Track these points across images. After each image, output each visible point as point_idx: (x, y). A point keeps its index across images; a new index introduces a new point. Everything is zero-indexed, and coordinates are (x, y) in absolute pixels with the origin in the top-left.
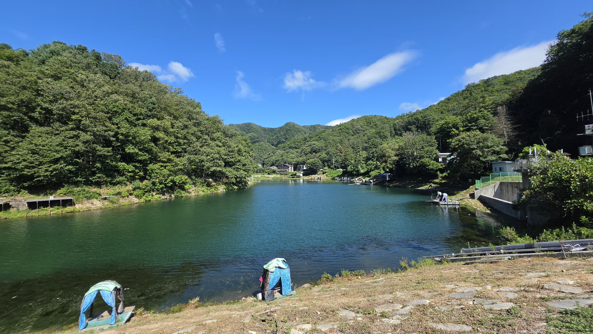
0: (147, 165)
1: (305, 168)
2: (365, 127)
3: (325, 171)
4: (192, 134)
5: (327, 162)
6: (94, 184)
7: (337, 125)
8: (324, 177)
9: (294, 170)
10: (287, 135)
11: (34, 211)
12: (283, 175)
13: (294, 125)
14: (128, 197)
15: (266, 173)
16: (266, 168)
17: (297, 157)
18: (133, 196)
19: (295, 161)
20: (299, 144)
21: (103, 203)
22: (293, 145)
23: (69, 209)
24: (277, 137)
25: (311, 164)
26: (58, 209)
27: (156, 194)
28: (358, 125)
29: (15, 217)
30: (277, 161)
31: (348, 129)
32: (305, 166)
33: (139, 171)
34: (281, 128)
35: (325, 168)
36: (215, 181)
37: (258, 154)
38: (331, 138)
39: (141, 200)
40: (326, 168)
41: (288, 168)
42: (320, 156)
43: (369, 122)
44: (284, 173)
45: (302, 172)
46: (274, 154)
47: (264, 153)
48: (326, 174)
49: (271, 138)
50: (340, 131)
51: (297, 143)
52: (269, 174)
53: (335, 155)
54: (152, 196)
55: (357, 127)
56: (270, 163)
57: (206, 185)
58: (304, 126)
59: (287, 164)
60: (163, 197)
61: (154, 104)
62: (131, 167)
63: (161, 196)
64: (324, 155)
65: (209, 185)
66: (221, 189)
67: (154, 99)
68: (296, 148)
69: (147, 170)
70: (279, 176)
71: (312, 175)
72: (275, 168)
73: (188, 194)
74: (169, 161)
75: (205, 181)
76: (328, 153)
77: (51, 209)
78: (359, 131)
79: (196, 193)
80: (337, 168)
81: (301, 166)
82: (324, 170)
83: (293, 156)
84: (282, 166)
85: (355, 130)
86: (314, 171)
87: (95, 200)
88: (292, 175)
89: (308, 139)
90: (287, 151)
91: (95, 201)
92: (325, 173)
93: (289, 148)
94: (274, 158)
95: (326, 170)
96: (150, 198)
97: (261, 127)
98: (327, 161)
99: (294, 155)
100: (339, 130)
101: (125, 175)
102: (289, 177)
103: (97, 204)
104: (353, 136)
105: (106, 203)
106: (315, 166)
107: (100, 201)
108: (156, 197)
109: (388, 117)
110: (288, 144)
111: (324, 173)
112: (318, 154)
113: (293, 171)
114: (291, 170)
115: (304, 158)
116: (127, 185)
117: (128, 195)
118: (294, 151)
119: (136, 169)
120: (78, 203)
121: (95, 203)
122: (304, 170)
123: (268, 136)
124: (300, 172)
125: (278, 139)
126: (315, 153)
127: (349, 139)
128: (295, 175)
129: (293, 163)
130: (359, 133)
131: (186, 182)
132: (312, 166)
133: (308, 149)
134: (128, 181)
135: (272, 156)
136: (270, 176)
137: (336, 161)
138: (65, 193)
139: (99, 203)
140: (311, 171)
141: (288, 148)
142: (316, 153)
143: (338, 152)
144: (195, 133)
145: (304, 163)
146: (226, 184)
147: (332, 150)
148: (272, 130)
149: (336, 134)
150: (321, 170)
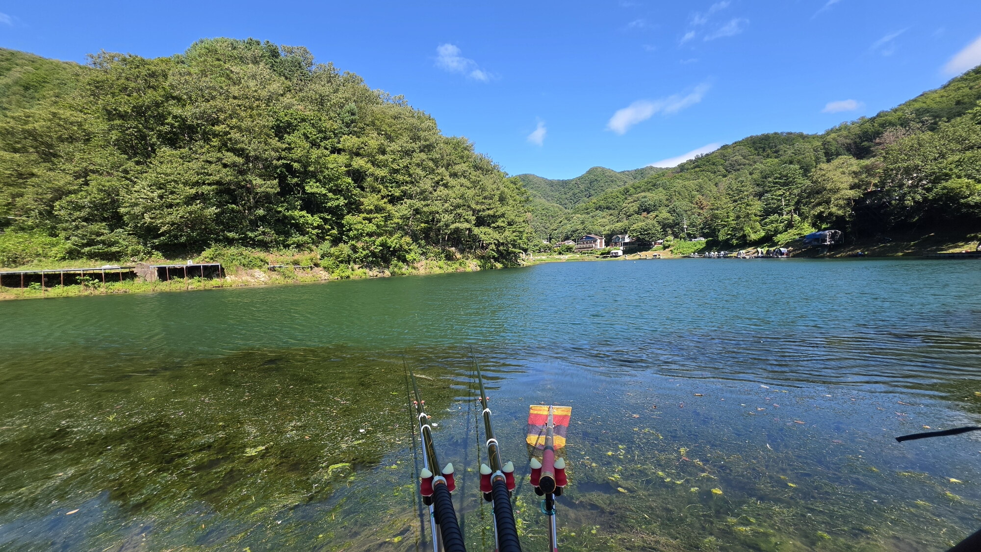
0: (342, 217)
1: (627, 240)
2: (752, 157)
3: (669, 243)
4: (418, 165)
5: (672, 228)
6: (258, 246)
7: (691, 161)
8: (665, 255)
9: (607, 244)
10: (591, 190)
11: (165, 282)
12: (585, 253)
13: (603, 171)
14: (312, 269)
15: (555, 252)
16: (555, 243)
17: (611, 222)
18: (321, 269)
19: (607, 229)
20: (615, 201)
21: (269, 276)
22: (602, 203)
23: (216, 282)
24: (574, 194)
25: (640, 232)
26: (199, 281)
27: (359, 268)
28: (737, 154)
29: (137, 291)
30: (574, 232)
31: (714, 164)
32: (627, 236)
33: (330, 227)
34: (580, 178)
35: (668, 238)
36: (462, 251)
37: (541, 223)
38: (679, 183)
39: (333, 274)
40: (670, 238)
41: (595, 241)
42: (657, 216)
43: (761, 148)
44: (588, 251)
45: (622, 248)
46: (569, 220)
47: (552, 221)
48: (669, 249)
49: (564, 196)
50: (697, 169)
51: (610, 200)
52: (560, 253)
53: (689, 213)
54: (353, 270)
55: (735, 158)
56: (562, 236)
57: (446, 256)
58: (623, 172)
59: (592, 236)
60: (371, 273)
61: (353, 114)
62: (316, 220)
63: (367, 270)
64: (664, 214)
65: (449, 257)
66: (472, 265)
67: (353, 105)
68: (608, 208)
69: (343, 226)
70: (578, 256)
71: (640, 251)
72: (571, 243)
73: (414, 271)
74: (378, 210)
75: (443, 250)
76: (674, 211)
77: (190, 281)
78: (738, 167)
79: (428, 270)
80: (690, 236)
81: (620, 236)
82: (665, 242)
83: (604, 222)
84: (584, 238)
85: (731, 164)
86: (645, 245)
87: (257, 270)
88: (602, 254)
89: (632, 190)
90: (591, 214)
91: (257, 272)
92: (668, 247)
93: (597, 209)
94: (568, 227)
95: (670, 241)
96: (348, 272)
97: (545, 180)
98: (671, 226)
99: (604, 220)
100: (695, 167)
101: (308, 233)
102: (597, 257)
103: (259, 278)
104: (725, 176)
105: (274, 276)
106: (647, 234)
107: (265, 272)
108: (358, 272)
109: (805, 133)
110: (594, 203)
111: (665, 248)
112: (653, 214)
113: (604, 246)
114: (600, 245)
115: (625, 223)
116: (311, 251)
117: (313, 266)
118: (606, 213)
119: (325, 224)
120: (230, 273)
121: (257, 275)
122: (625, 244)
123: (557, 194)
124: (618, 247)
125: (575, 198)
126: (645, 213)
127: (716, 184)
128: (609, 253)
129: (604, 233)
130: (738, 170)
131: (409, 249)
132: (641, 234)
133: (632, 206)
134: (313, 243)
135: (565, 224)
136: (562, 257)
137: (692, 225)
138: (212, 256)
139: (264, 275)
140: (641, 244)
141: (594, 210)
142: (648, 213)
143: (695, 208)
144: (422, 163)
145: (624, 232)
146: (481, 257)
147: (681, 204)
148: (564, 184)
149: (689, 176)
150: (659, 241)
